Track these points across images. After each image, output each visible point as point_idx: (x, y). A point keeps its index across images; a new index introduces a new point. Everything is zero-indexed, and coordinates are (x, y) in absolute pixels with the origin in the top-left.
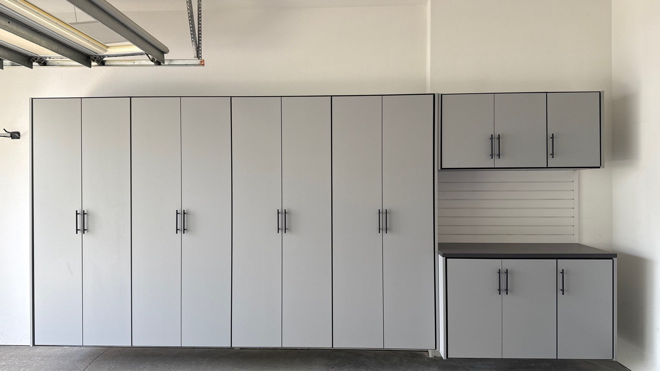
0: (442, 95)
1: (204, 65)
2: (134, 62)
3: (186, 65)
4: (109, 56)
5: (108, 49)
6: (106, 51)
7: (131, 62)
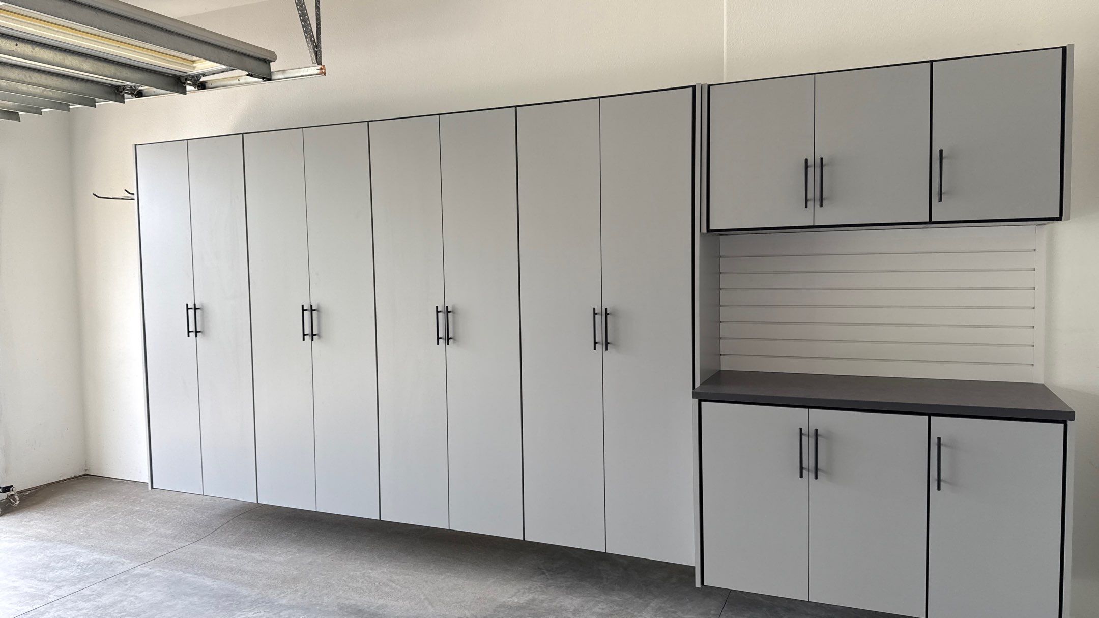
0: (709, 86)
1: (325, 74)
2: (239, 80)
3: (302, 76)
4: (204, 75)
5: (194, 65)
6: (194, 67)
7: (236, 79)
